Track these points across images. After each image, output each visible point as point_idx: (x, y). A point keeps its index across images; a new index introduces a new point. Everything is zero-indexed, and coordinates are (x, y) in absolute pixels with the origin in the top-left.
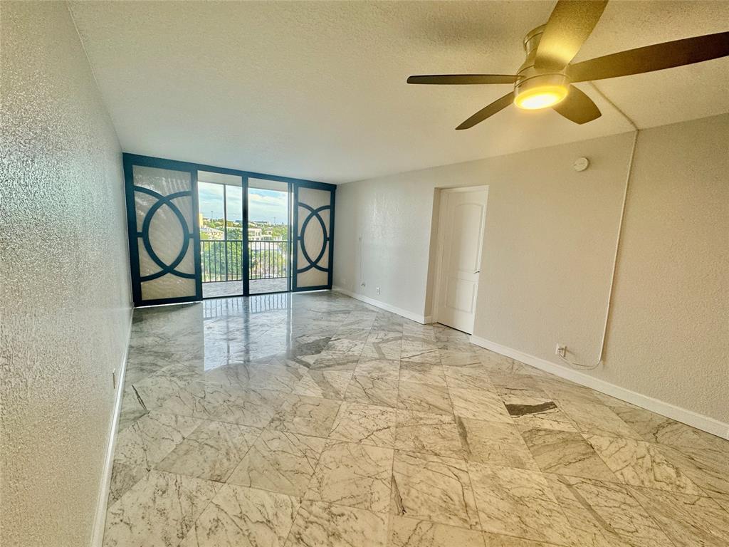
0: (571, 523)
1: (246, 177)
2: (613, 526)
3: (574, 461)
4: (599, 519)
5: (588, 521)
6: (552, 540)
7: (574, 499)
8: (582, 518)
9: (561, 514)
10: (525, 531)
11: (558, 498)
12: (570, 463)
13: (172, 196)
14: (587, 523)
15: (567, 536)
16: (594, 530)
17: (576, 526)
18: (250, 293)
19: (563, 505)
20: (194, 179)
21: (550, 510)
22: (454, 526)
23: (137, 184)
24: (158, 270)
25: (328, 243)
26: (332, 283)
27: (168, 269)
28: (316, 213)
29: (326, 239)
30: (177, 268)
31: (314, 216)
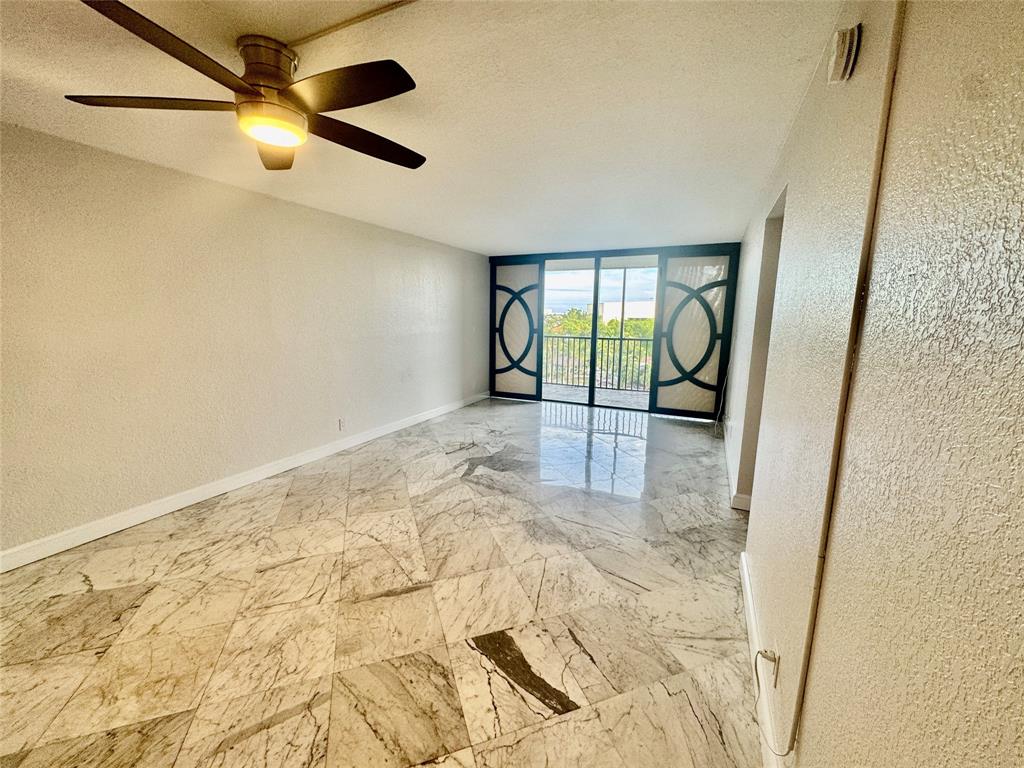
0: (238, 699)
1: (598, 257)
2: (230, 753)
3: (371, 721)
4: (242, 735)
5: (240, 720)
6: (215, 677)
7: (281, 709)
8: (247, 714)
9: (253, 690)
10: (231, 653)
11: (281, 689)
12: (364, 715)
13: (523, 291)
14: (238, 718)
15: (219, 692)
16: (225, 726)
17: (233, 704)
18: (596, 403)
19: (268, 694)
20: (542, 268)
21: (260, 678)
22: (242, 602)
23: (499, 283)
24: (508, 364)
25: (718, 343)
26: (723, 412)
27: (515, 364)
28: (697, 294)
29: (714, 337)
30: (522, 364)
31: (694, 300)
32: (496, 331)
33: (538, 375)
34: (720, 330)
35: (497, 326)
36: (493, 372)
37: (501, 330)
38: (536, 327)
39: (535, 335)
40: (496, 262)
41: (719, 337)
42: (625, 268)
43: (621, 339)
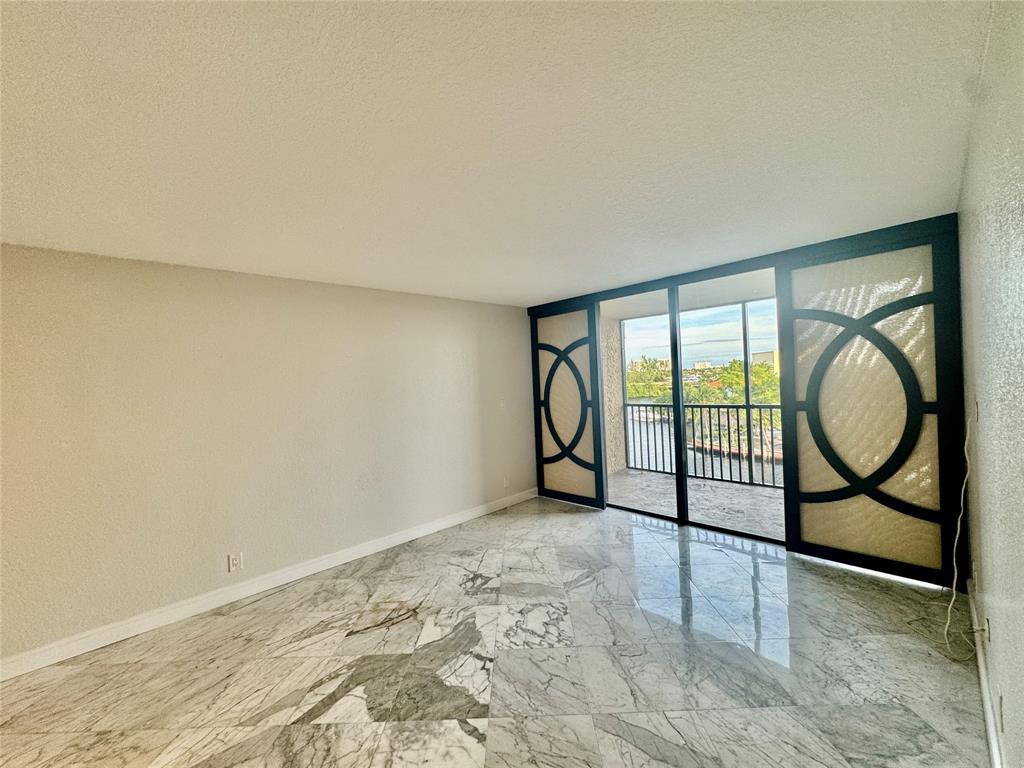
13: (569, 349)
18: (690, 519)
20: (592, 314)
23: (542, 340)
24: (557, 451)
25: (931, 423)
26: (966, 572)
27: (567, 452)
28: (864, 327)
29: (916, 408)
30: (575, 452)
31: (859, 339)
32: (541, 404)
33: (597, 467)
34: (930, 394)
35: (542, 398)
36: (541, 461)
37: (546, 403)
38: (589, 397)
39: (590, 410)
40: (537, 313)
41: (930, 408)
42: (744, 303)
43: (748, 407)
